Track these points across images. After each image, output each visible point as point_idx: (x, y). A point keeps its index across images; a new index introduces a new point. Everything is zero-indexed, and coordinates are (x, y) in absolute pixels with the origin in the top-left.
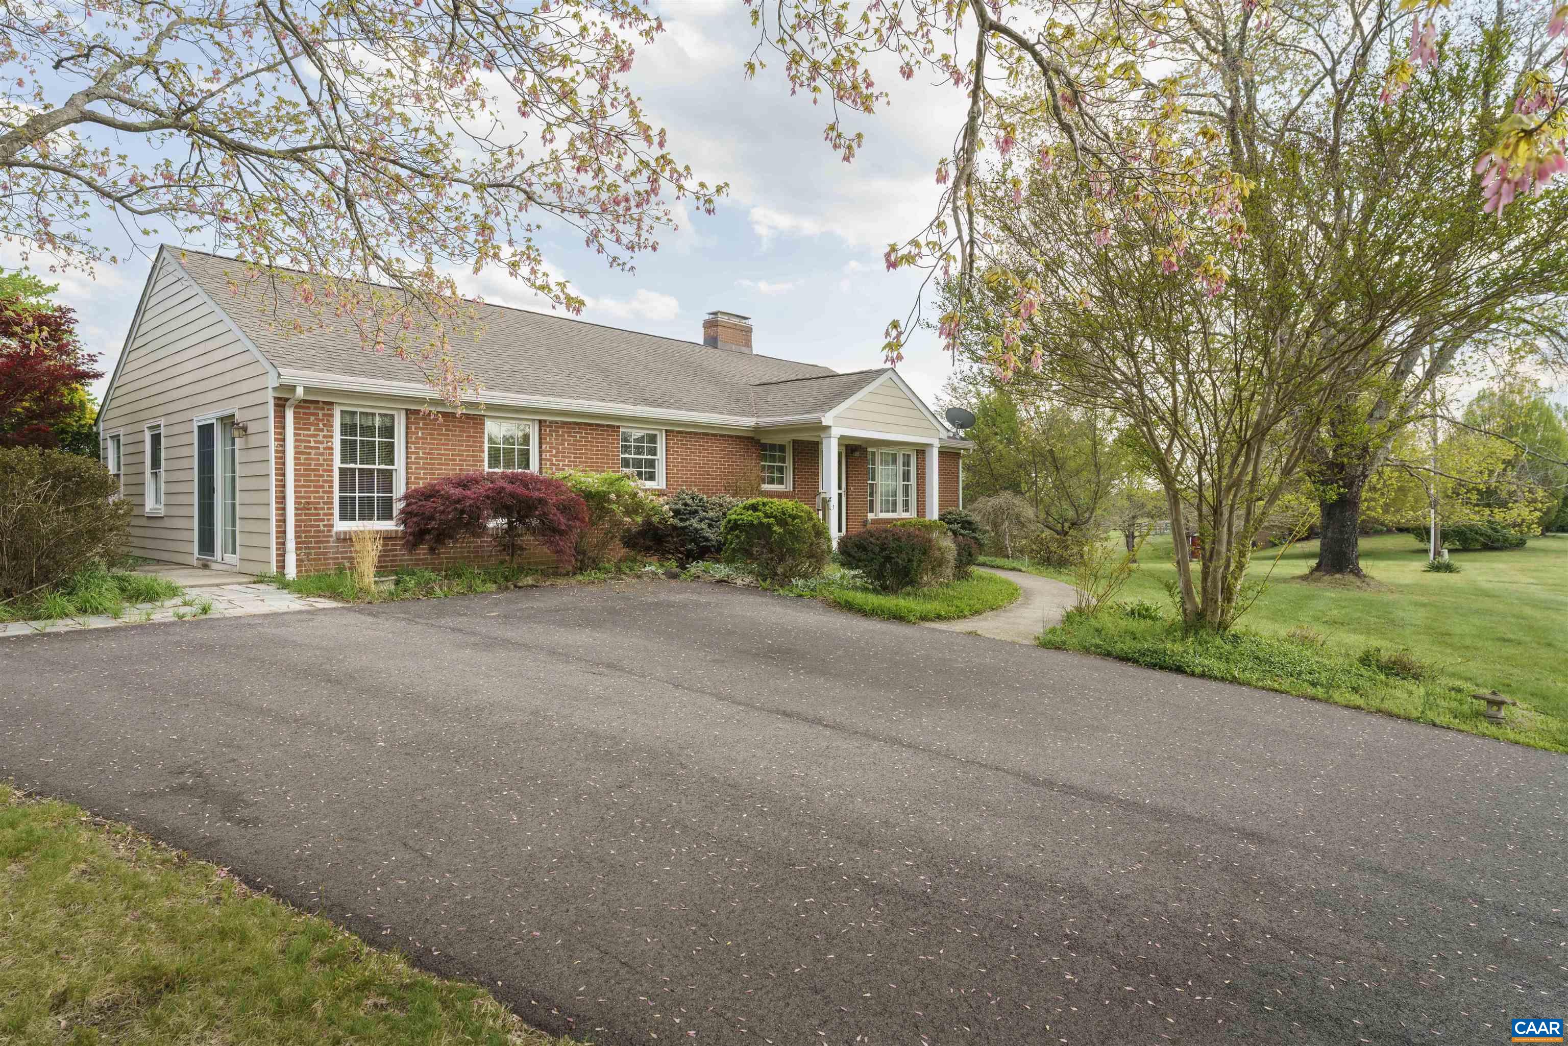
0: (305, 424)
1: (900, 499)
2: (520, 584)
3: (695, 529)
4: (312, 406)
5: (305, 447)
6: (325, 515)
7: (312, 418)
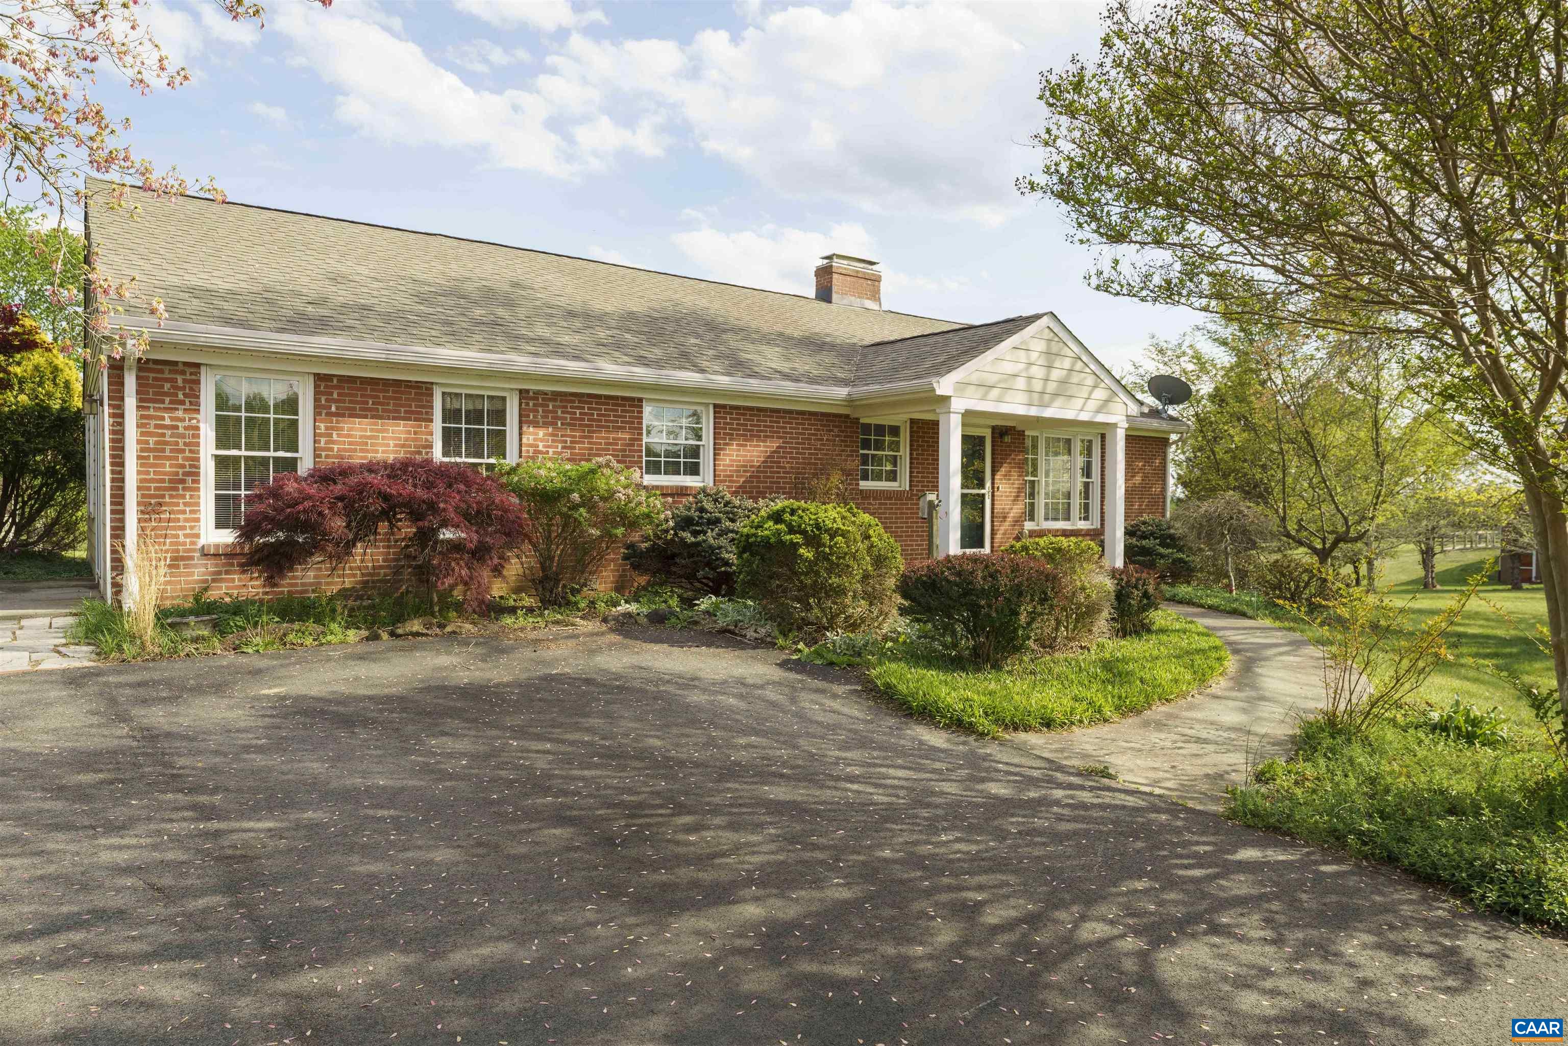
0: (155, 393)
1: (1076, 502)
2: (400, 631)
3: (710, 547)
4: (167, 368)
5: (157, 426)
6: (186, 520)
7: (167, 386)
